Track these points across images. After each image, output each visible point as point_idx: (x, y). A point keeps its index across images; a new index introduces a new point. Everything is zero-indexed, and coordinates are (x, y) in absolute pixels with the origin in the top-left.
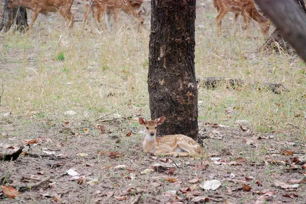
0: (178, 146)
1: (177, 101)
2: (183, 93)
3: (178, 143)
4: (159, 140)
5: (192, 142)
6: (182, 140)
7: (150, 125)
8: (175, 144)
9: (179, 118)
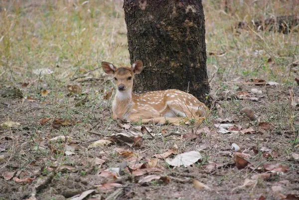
0: (168, 107)
1: (167, 35)
2: (179, 21)
3: (169, 103)
4: (138, 98)
5: (192, 101)
6: (176, 98)
7: (119, 73)
8: (164, 105)
9: (172, 64)
